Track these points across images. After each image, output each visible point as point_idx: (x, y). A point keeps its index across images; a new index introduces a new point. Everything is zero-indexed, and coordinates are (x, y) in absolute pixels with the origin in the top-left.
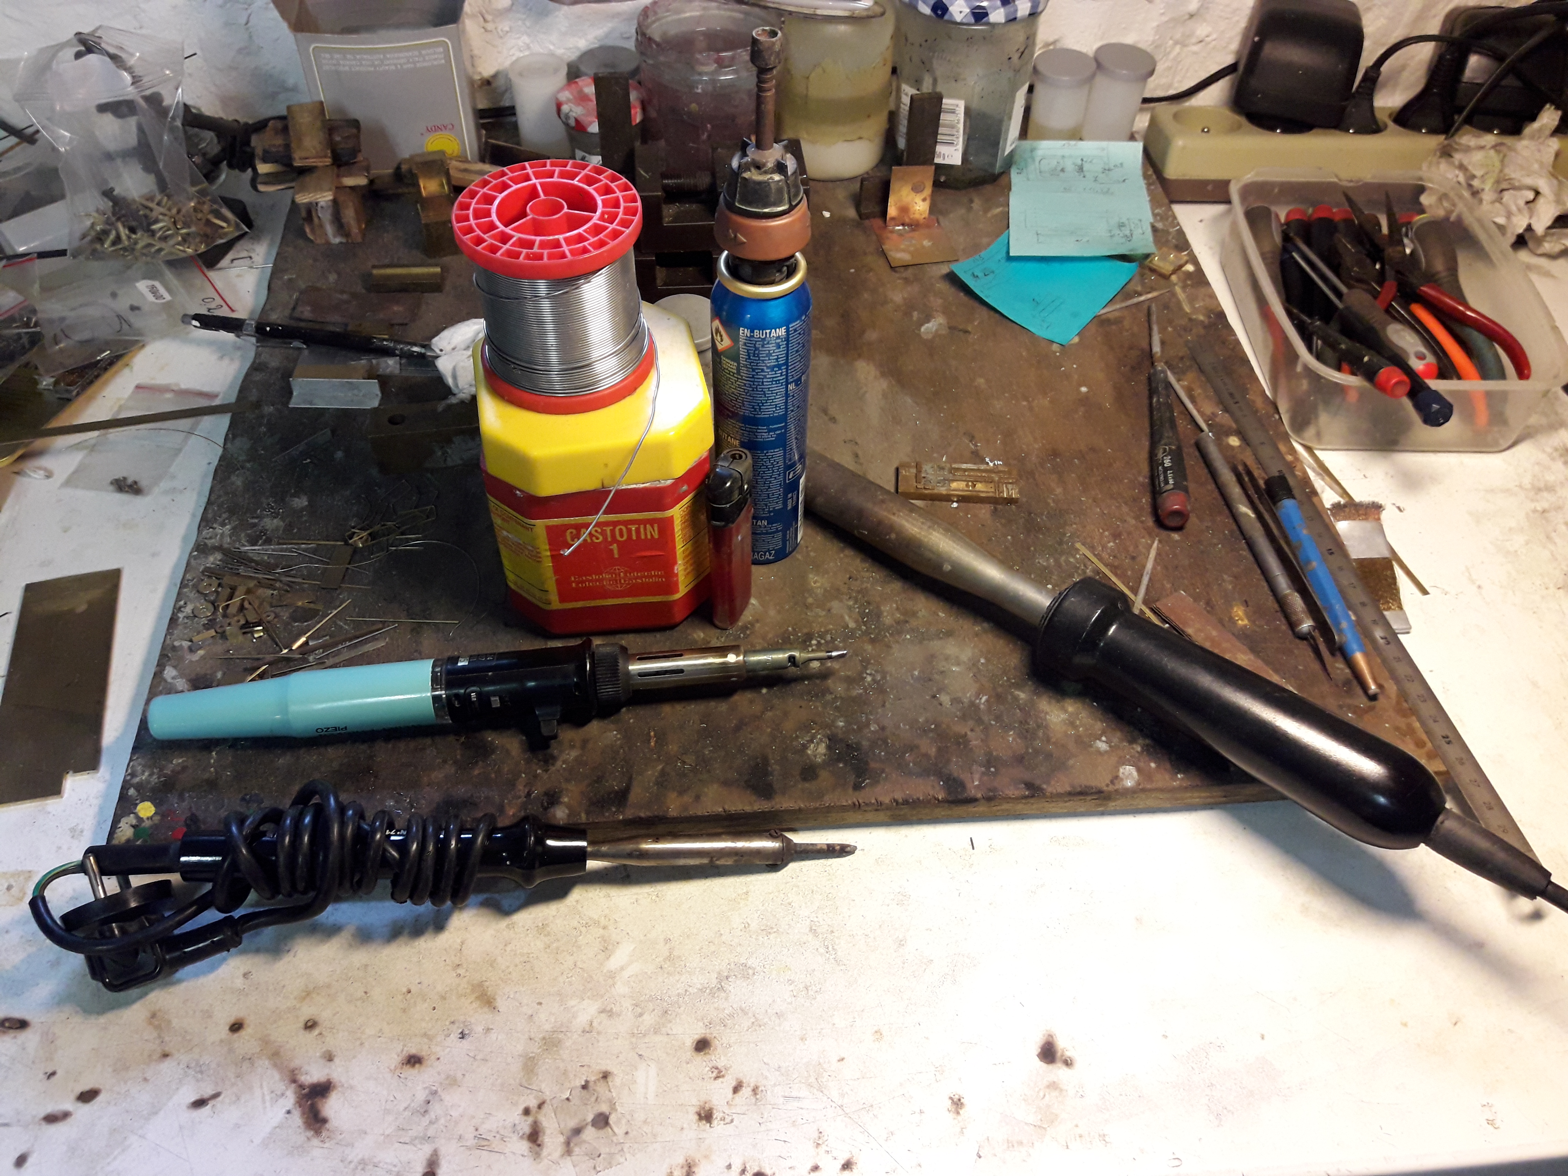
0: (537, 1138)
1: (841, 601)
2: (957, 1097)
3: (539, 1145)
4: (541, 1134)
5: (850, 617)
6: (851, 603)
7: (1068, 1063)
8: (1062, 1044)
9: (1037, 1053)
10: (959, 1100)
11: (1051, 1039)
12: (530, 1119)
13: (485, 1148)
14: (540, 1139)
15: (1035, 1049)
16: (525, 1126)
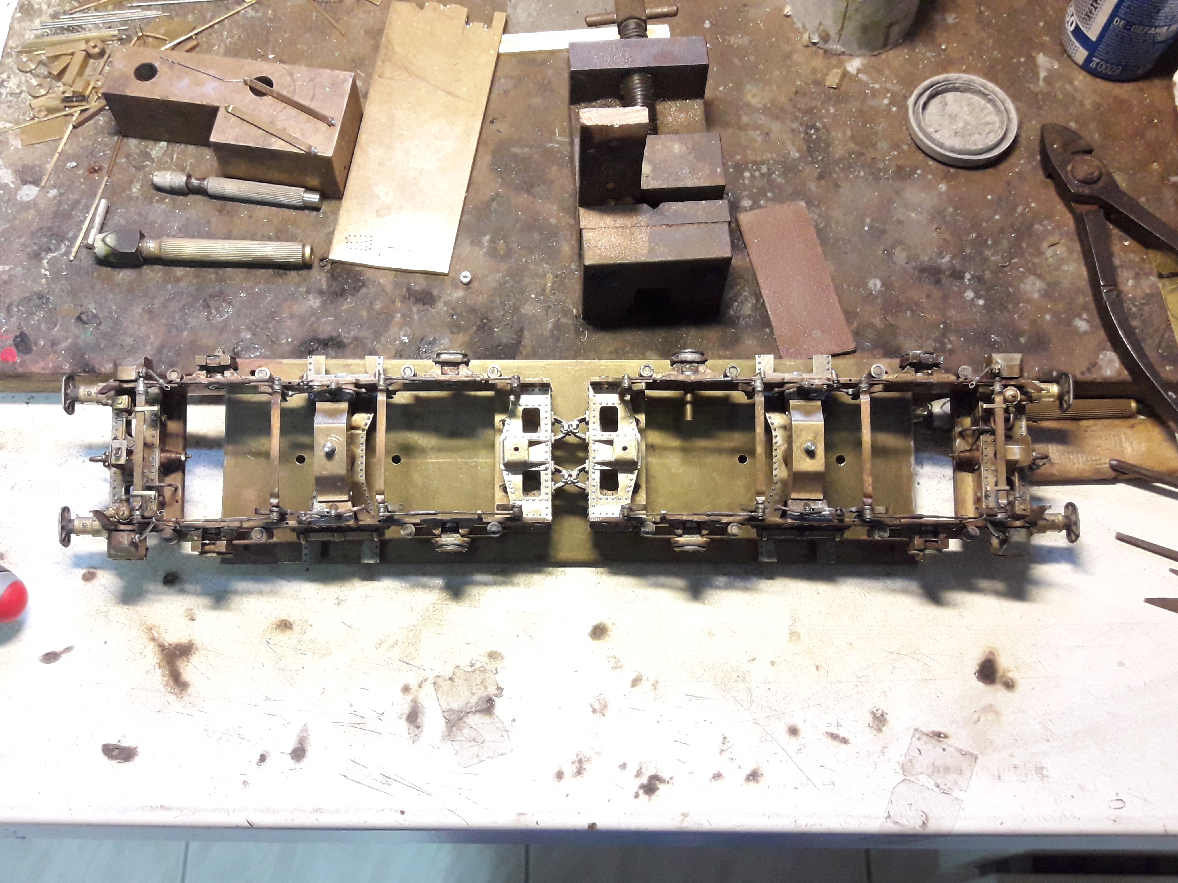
0: (416, 719)
1: (784, 123)
2: (880, 712)
3: (418, 727)
4: (420, 715)
5: (793, 144)
6: (795, 126)
7: (1009, 685)
8: (1004, 663)
9: (974, 671)
10: (882, 715)
11: (992, 657)
12: (409, 698)
13: (361, 726)
14: (419, 720)
15: (972, 666)
16: (404, 706)
